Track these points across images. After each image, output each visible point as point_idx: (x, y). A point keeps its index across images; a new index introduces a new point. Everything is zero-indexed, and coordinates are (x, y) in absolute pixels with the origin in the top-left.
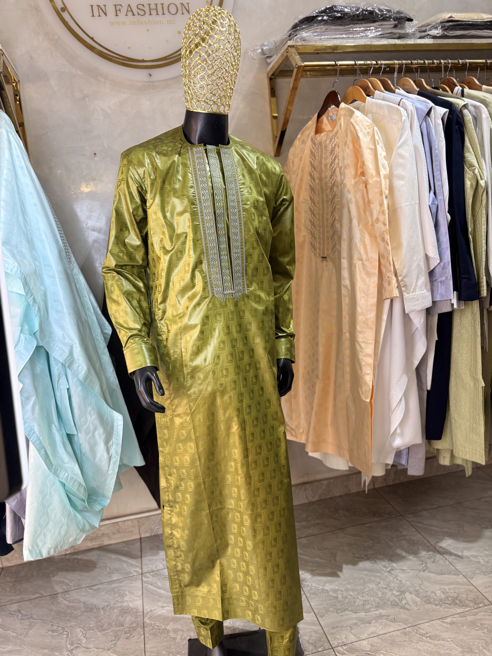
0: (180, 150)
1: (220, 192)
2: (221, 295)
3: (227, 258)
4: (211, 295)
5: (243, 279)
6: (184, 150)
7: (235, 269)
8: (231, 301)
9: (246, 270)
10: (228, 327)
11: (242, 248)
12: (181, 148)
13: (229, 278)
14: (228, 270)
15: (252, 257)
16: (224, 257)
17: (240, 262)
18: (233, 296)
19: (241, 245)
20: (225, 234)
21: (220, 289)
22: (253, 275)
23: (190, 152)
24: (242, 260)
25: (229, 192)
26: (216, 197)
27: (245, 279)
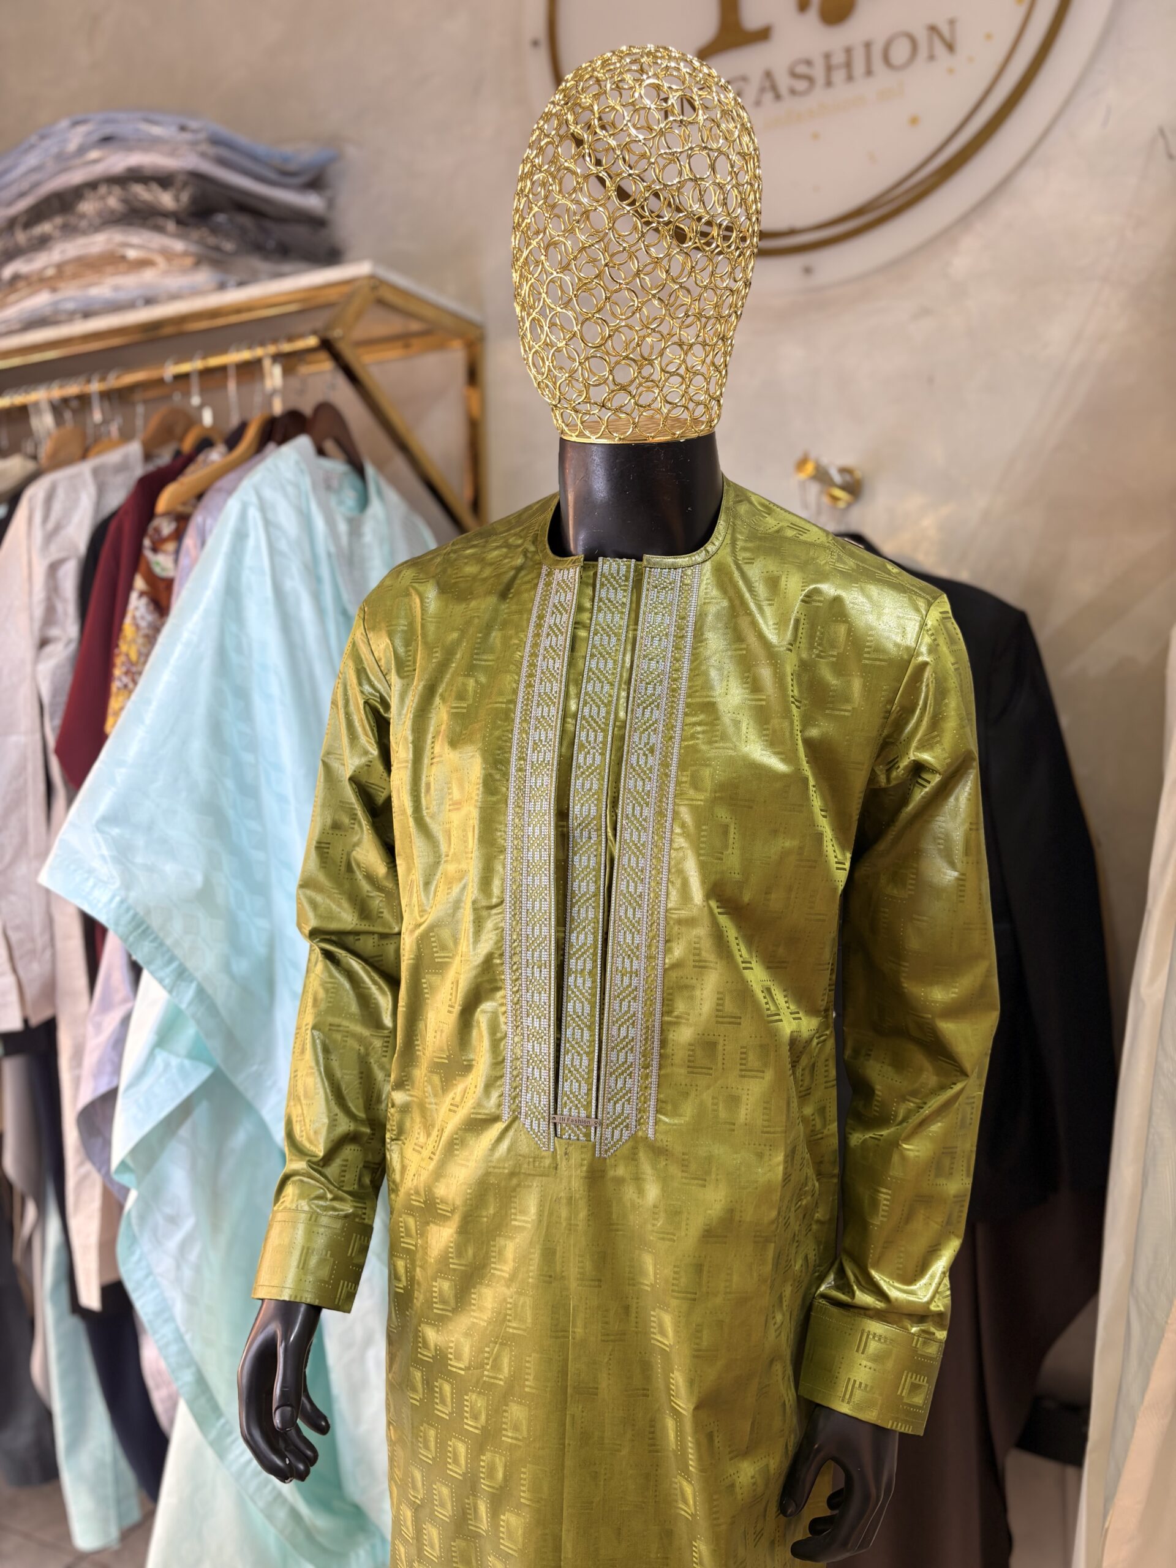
0: (514, 578)
1: (600, 738)
2: (544, 1125)
3: (588, 984)
4: (506, 1117)
5: (647, 1076)
6: (526, 579)
7: (617, 1032)
8: (576, 1156)
9: (663, 1043)
10: (549, 1254)
11: (649, 958)
12: (519, 569)
13: (585, 1062)
14: (586, 1033)
15: (692, 998)
16: (580, 981)
17: (637, 1007)
18: (587, 1135)
19: (649, 946)
20: (596, 895)
21: (544, 1101)
22: (692, 1066)
23: (541, 585)
24: (649, 1001)
25: (635, 739)
26: (579, 758)
27: (654, 1079)
